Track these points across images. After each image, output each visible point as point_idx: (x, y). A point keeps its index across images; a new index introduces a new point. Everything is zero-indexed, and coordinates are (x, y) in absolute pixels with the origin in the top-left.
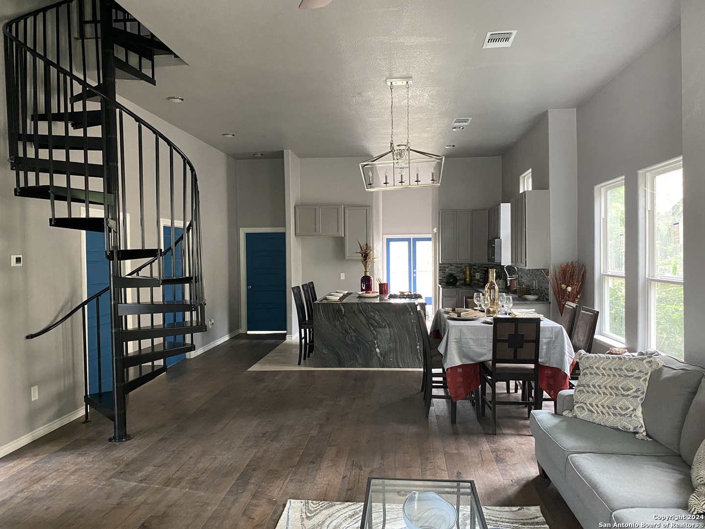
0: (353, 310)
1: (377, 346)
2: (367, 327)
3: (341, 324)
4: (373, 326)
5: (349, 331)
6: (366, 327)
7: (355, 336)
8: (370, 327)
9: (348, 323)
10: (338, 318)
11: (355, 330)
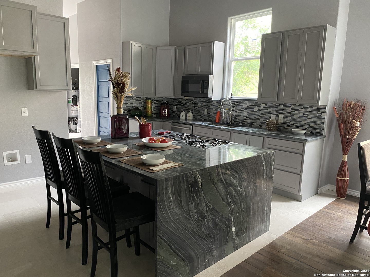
0: (212, 178)
1: (233, 223)
2: (226, 200)
3: (197, 207)
4: (231, 196)
5: (206, 214)
6: (224, 201)
7: (212, 219)
8: (228, 200)
9: (205, 201)
10: (193, 198)
11: (213, 210)
